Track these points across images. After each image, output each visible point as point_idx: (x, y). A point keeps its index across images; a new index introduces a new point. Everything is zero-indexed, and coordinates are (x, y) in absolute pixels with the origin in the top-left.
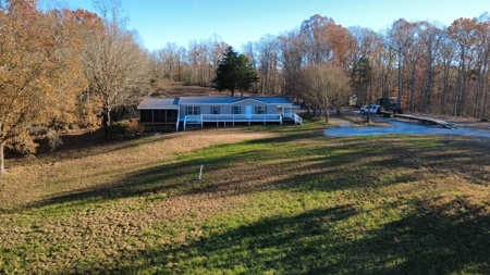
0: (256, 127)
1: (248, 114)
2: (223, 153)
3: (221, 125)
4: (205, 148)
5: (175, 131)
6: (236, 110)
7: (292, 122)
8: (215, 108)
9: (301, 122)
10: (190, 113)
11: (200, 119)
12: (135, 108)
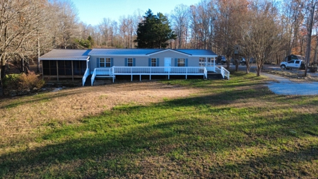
0: (177, 82)
1: (167, 67)
2: (129, 125)
3: (136, 78)
4: (103, 114)
5: (81, 86)
6: (154, 62)
7: (219, 76)
8: (130, 60)
9: (228, 75)
10: (102, 65)
11: (112, 72)
12: (36, 60)
